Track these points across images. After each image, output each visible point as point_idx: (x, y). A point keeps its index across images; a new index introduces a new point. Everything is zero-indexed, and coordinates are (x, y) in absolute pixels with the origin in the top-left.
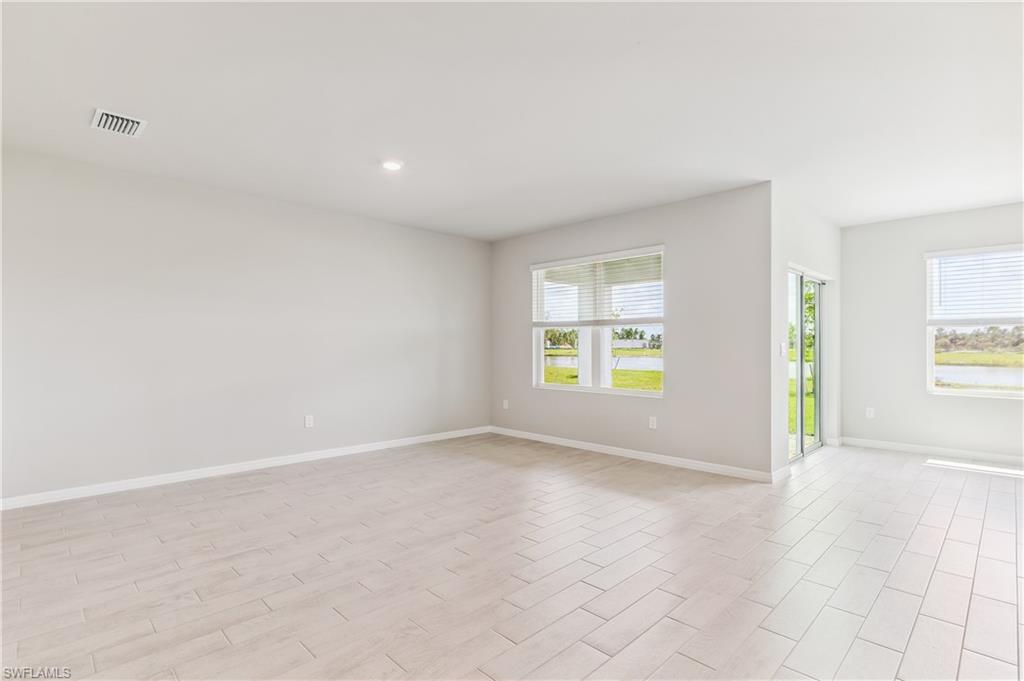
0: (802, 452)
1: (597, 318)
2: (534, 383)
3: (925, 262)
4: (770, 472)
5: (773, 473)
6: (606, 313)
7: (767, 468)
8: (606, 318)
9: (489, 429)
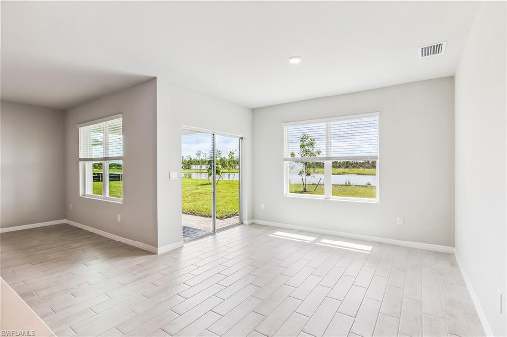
0: (214, 230)
1: (107, 156)
2: (81, 194)
3: (283, 128)
4: (157, 248)
5: (159, 249)
6: (110, 153)
7: (156, 245)
8: (110, 156)
9: (65, 221)
